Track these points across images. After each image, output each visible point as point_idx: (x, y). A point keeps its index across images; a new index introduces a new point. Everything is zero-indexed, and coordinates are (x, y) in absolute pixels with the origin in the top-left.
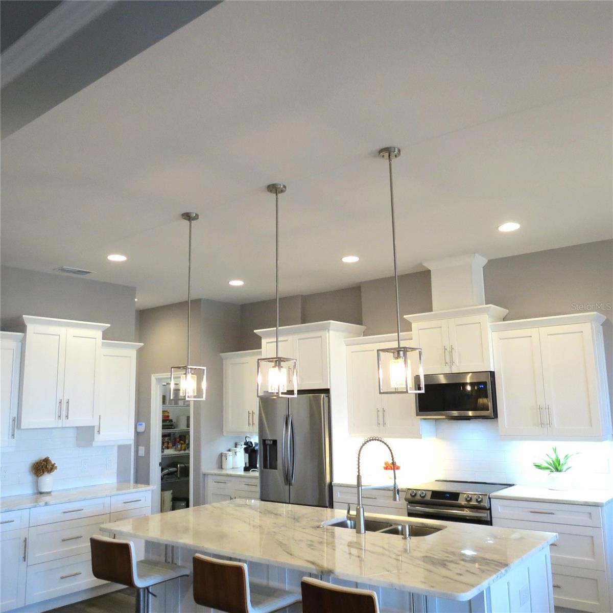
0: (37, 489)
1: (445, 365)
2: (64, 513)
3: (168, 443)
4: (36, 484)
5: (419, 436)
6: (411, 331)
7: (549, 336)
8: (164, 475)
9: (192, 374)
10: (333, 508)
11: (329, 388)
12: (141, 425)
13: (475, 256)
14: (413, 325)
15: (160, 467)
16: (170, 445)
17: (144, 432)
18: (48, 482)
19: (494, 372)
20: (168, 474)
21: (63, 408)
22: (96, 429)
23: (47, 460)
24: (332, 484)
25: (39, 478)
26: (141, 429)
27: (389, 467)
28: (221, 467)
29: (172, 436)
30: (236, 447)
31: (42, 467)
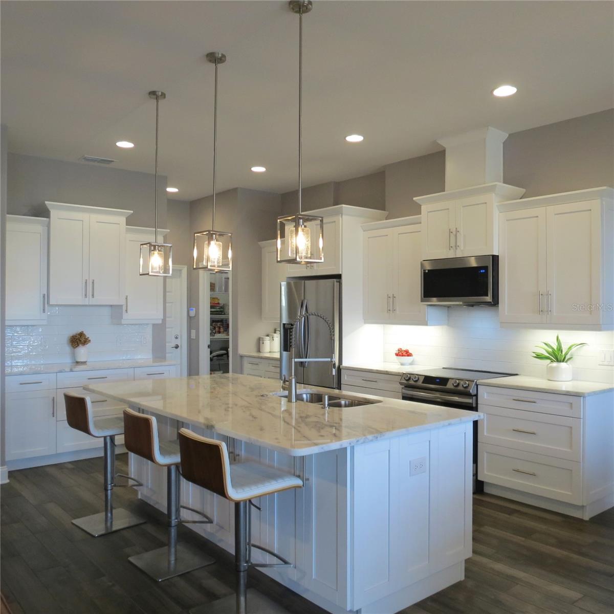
0: (75, 360)
1: (450, 250)
2: (89, 379)
3: (219, 328)
4: (73, 355)
5: (425, 323)
6: (421, 214)
7: (556, 216)
8: (213, 357)
9: (159, 251)
10: (341, 389)
11: (340, 273)
12: (192, 310)
13: (488, 129)
14: (423, 208)
15: (209, 349)
16: (222, 330)
17: (195, 316)
18: (82, 352)
19: (498, 256)
20: (218, 356)
21: (89, 287)
22: (124, 308)
23: (81, 334)
24: (341, 368)
25: (75, 350)
26: (192, 313)
27: (400, 354)
28: (259, 351)
29: (224, 321)
30: (275, 333)
31: (78, 340)
